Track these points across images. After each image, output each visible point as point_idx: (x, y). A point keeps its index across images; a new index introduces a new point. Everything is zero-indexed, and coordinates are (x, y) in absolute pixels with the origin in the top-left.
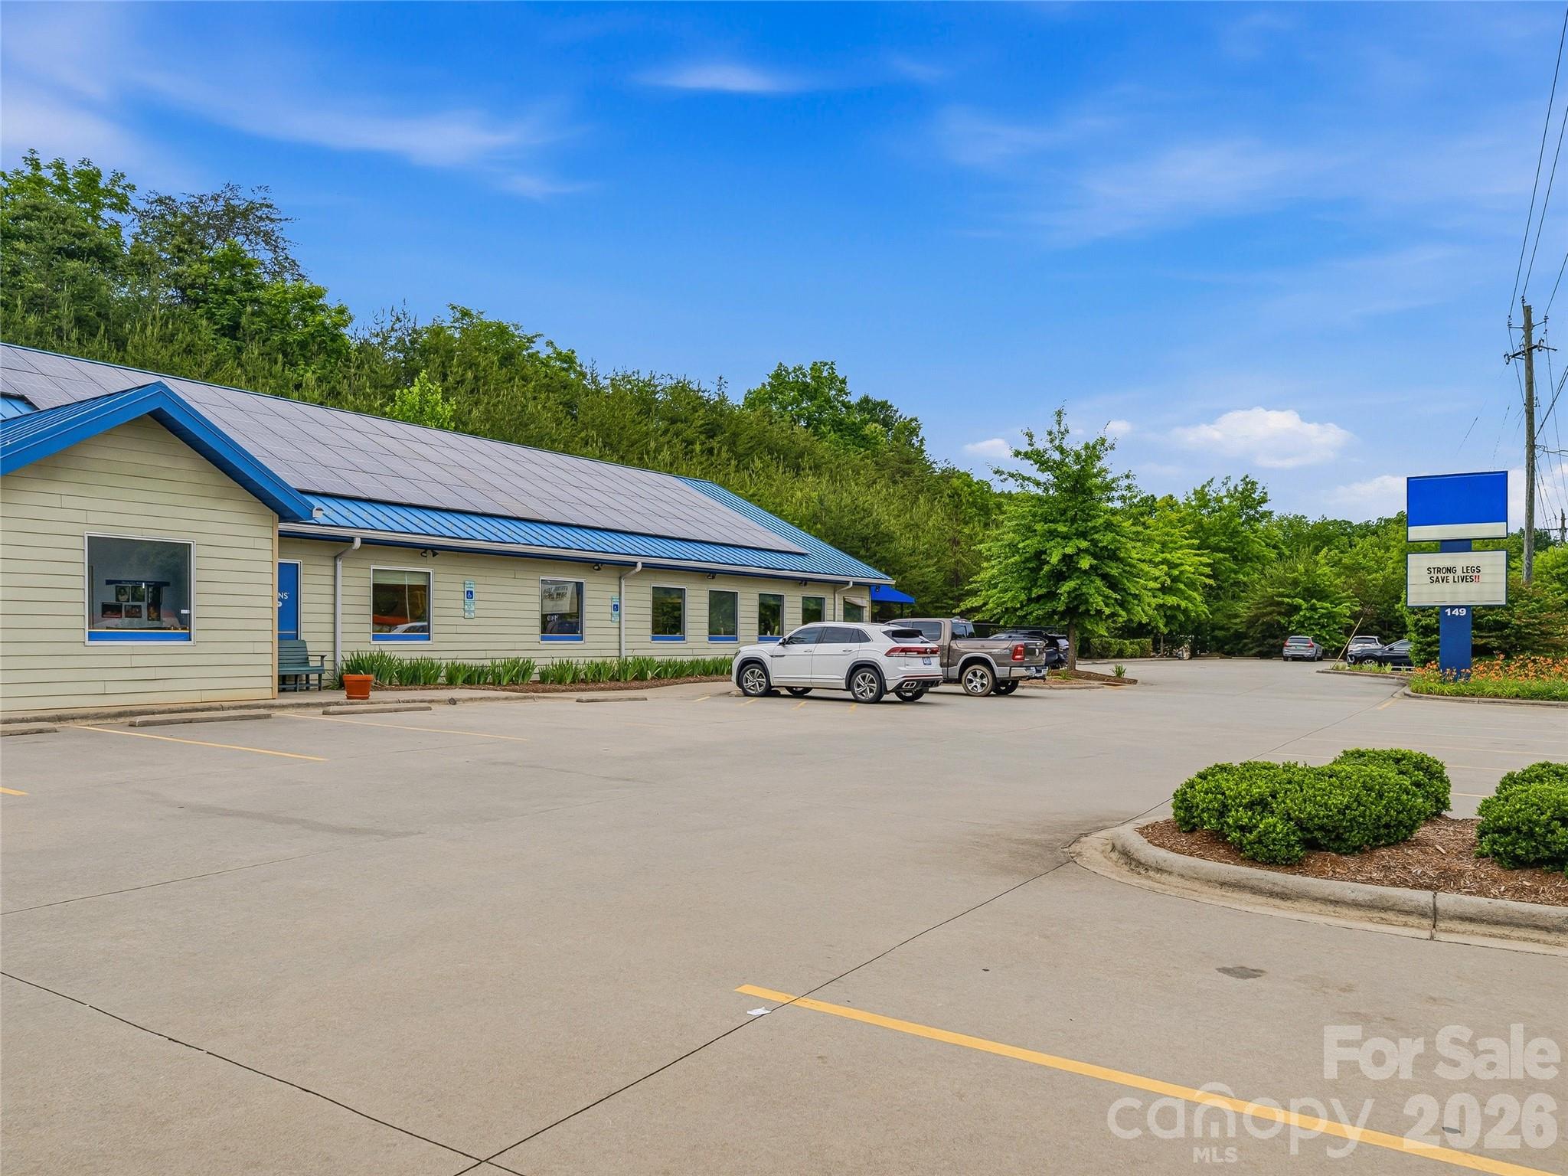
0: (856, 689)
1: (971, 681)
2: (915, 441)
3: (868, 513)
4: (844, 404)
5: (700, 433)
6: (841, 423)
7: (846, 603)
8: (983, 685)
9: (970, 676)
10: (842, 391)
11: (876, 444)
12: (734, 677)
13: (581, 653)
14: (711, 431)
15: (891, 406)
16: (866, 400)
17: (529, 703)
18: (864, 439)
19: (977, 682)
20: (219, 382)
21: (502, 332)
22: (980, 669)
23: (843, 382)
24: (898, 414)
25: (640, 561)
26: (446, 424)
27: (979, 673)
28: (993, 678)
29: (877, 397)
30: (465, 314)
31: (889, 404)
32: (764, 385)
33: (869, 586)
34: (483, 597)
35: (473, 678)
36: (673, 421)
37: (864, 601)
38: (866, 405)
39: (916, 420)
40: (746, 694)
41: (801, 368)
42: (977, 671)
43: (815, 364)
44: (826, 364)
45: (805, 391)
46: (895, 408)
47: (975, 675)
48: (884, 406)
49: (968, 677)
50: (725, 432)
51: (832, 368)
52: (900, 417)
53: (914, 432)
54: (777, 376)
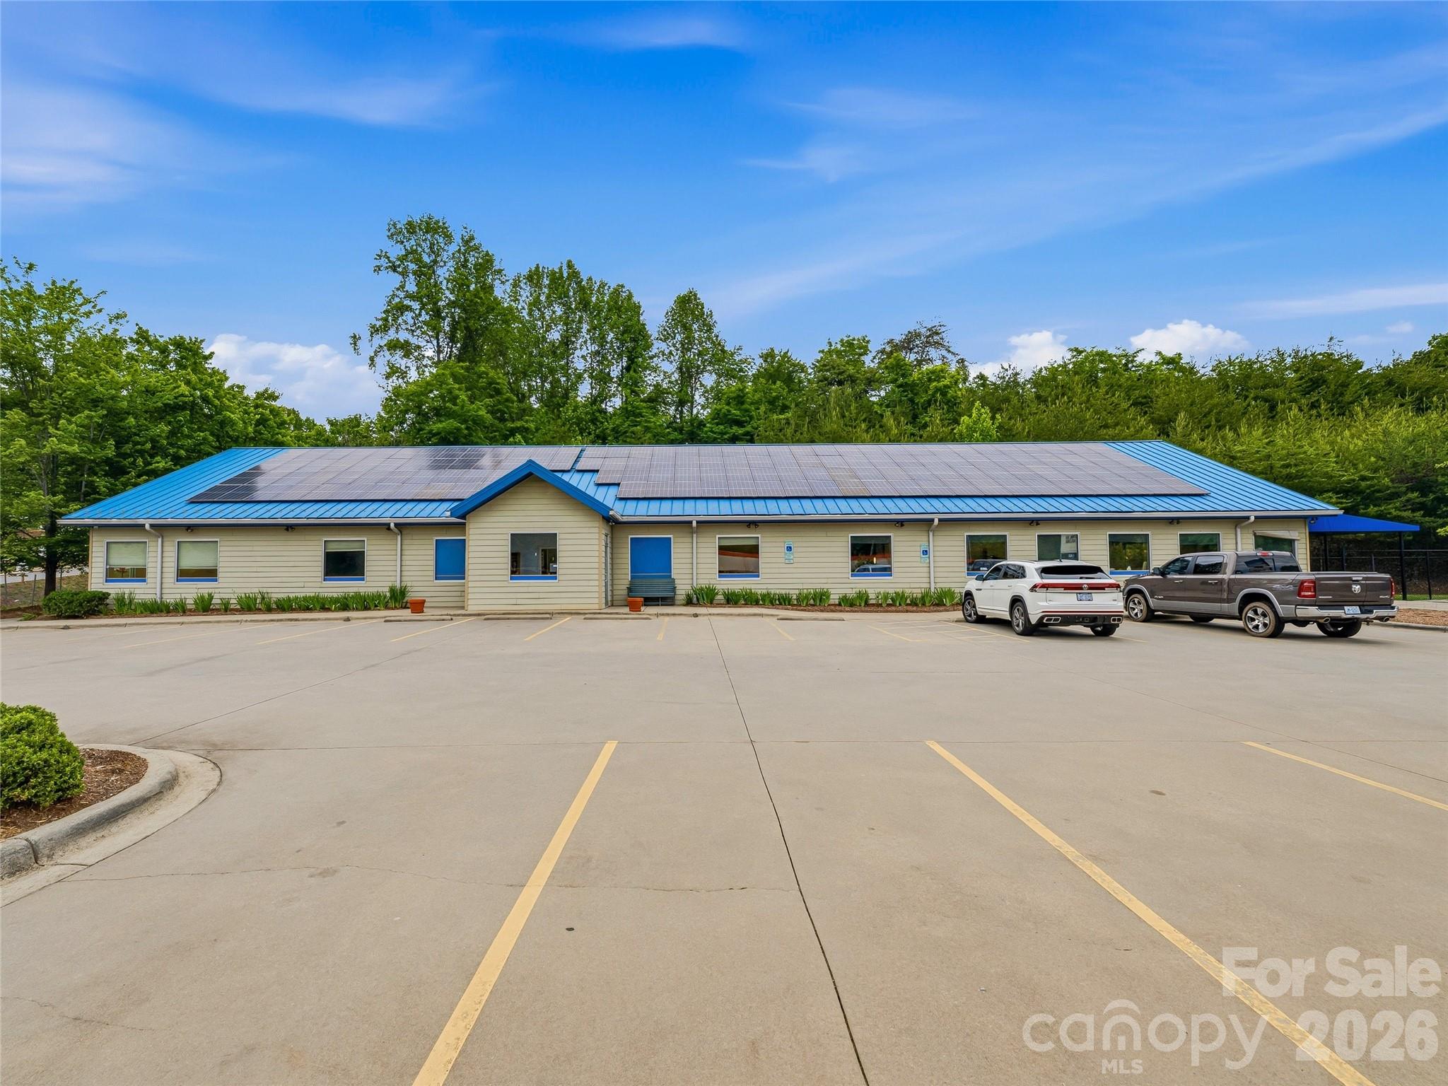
0: (1015, 621)
1: (1253, 620)
7: (1259, 536)
8: (1265, 625)
9: (1250, 614)
19: (1259, 621)
22: (1261, 607)
25: (936, 517)
27: (1260, 611)
28: (1275, 617)
34: (800, 550)
35: (783, 601)
37: (1293, 533)
42: (1258, 609)
47: (1256, 612)
49: (1248, 615)
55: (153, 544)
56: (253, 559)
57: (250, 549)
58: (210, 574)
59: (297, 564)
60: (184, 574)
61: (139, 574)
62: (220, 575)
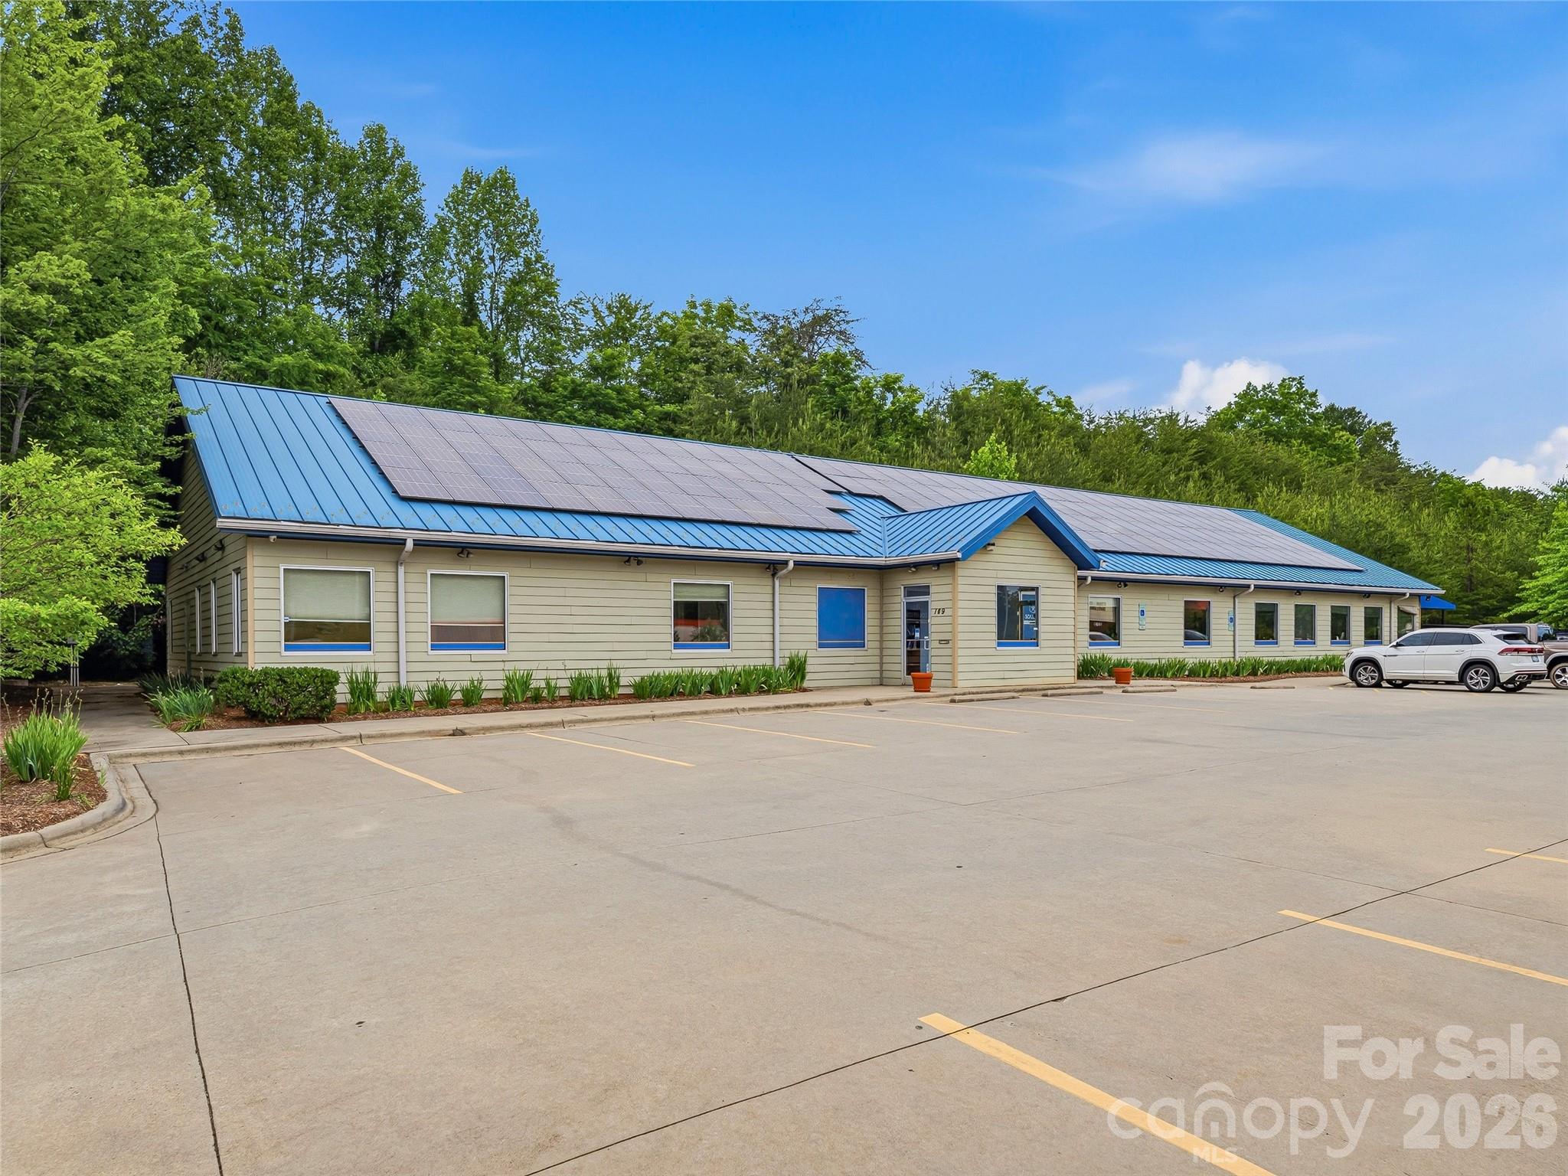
0: (1469, 681)
1: (1559, 677)
2: (1388, 447)
3: (1379, 526)
4: (1312, 416)
5: (1194, 460)
6: (1311, 434)
7: (1399, 608)
9: (1559, 673)
10: (1313, 404)
11: (1348, 453)
12: (1347, 673)
13: (1211, 655)
14: (1202, 458)
15: (1360, 413)
16: (1332, 408)
17: (1213, 689)
18: (1335, 449)
19: (1565, 677)
20: (854, 458)
21: (1016, 389)
23: (1314, 395)
24: (1367, 420)
25: (1252, 583)
26: (1011, 476)
29: (1343, 404)
30: (985, 376)
31: (1357, 410)
32: (1230, 404)
33: (1419, 596)
34: (1149, 614)
36: (1169, 451)
37: (1415, 609)
38: (1333, 414)
39: (1389, 424)
40: (1360, 685)
41: (1270, 386)
42: (1565, 668)
43: (1284, 380)
44: (1294, 379)
45: (1275, 407)
46: (1364, 414)
47: (1563, 671)
48: (1352, 413)
49: (1556, 673)
50: (1215, 458)
51: (1300, 383)
52: (1370, 422)
53: (1387, 437)
54: (1244, 395)
55: (383, 576)
56: (567, 610)
57: (561, 592)
58: (493, 636)
59: (634, 621)
60: (445, 636)
61: (357, 634)
62: (509, 637)
